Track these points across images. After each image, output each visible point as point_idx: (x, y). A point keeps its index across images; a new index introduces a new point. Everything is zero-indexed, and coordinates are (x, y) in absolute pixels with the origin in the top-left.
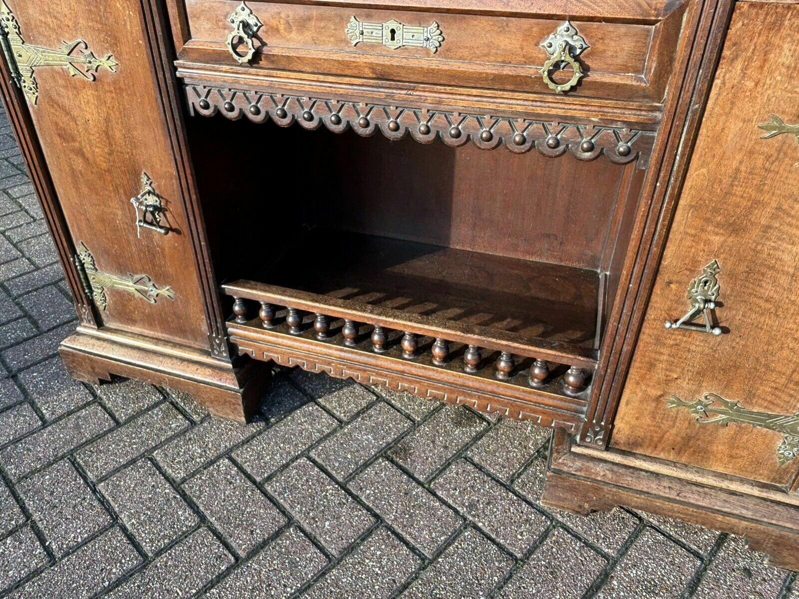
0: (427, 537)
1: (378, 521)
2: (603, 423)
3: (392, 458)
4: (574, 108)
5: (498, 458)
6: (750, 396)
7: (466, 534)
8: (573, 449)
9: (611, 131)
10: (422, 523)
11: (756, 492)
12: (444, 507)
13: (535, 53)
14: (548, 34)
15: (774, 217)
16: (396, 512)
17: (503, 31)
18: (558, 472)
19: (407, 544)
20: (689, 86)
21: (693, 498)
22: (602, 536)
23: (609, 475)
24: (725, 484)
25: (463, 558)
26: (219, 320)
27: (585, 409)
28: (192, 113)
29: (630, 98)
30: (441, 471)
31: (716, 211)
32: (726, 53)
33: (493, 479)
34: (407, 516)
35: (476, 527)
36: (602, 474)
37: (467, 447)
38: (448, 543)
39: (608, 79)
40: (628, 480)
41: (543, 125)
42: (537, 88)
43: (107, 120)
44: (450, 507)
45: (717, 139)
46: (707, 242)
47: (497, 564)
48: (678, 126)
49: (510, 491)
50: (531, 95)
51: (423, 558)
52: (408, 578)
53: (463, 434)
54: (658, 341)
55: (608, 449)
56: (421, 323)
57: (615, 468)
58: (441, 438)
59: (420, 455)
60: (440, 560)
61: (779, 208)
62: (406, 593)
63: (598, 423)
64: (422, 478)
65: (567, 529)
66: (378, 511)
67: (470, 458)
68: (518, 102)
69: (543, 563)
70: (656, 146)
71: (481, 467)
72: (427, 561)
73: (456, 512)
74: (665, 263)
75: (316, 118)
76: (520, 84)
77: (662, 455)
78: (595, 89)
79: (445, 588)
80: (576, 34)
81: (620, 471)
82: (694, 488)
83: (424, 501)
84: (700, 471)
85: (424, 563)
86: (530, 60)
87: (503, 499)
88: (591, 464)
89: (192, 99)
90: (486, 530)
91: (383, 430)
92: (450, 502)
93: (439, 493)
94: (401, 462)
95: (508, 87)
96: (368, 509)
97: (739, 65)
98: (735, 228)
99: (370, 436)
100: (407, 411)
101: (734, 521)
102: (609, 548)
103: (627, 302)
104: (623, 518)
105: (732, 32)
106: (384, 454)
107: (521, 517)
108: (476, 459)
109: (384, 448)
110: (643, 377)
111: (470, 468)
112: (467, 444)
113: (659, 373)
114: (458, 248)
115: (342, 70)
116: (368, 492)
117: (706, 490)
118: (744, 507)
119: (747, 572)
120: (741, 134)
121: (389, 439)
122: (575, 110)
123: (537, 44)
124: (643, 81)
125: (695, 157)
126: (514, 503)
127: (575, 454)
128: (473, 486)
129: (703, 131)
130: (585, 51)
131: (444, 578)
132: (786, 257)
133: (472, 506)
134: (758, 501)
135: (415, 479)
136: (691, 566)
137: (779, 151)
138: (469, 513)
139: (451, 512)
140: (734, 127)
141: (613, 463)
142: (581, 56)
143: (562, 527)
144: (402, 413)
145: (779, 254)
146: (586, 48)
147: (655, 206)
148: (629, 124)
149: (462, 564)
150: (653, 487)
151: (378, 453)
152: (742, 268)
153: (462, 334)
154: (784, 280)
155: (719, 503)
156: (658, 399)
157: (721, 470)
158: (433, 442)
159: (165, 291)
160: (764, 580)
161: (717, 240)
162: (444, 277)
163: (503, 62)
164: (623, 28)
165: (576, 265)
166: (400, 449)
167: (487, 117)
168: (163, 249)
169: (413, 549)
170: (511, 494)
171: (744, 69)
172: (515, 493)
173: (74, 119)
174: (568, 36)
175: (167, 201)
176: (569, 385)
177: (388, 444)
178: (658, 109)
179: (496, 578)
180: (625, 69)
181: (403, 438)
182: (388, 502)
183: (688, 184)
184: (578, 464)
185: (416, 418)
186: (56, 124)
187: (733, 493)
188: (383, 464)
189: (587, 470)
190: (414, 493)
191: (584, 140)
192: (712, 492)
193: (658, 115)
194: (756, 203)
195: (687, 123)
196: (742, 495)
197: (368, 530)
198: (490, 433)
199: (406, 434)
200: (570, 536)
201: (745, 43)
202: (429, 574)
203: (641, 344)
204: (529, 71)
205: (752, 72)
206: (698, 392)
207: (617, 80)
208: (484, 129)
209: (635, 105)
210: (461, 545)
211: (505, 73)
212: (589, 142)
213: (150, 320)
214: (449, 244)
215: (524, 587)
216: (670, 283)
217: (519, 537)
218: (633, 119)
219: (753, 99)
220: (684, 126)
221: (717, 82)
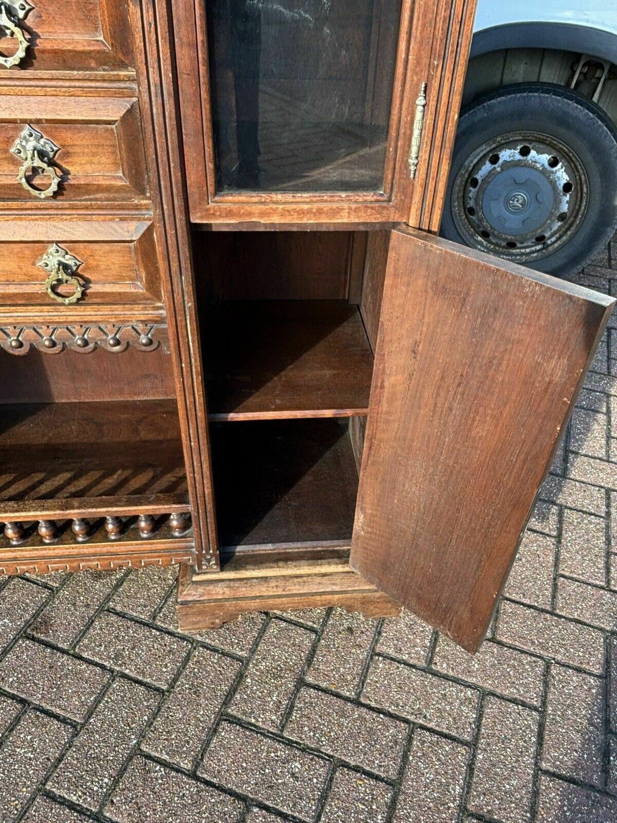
0: (77, 703)
1: (25, 705)
2: (211, 552)
3: (33, 636)
4: (88, 313)
5: (140, 599)
7: (115, 686)
8: (194, 579)
9: (130, 328)
10: (70, 691)
11: (340, 569)
12: (91, 667)
13: (35, 272)
14: (41, 255)
16: (43, 690)
18: (185, 603)
19: (56, 717)
20: (177, 289)
21: (296, 589)
22: (236, 641)
23: (227, 591)
25: (113, 711)
27: (193, 544)
29: (133, 302)
30: (84, 633)
33: (137, 622)
34: (55, 690)
35: (124, 676)
36: (221, 592)
37: (108, 598)
38: (98, 701)
39: (108, 288)
40: (244, 591)
41: (67, 329)
42: (45, 301)
44: (97, 664)
47: (145, 703)
48: (181, 320)
49: (153, 628)
50: (44, 307)
51: (74, 725)
52: (62, 751)
53: (104, 586)
55: (222, 570)
56: (17, 511)
57: (232, 584)
58: (82, 598)
59: (61, 623)
60: (92, 720)
62: (61, 765)
63: (207, 553)
64: (65, 646)
65: (205, 646)
66: (23, 696)
67: (112, 609)
69: (187, 686)
70: (170, 335)
71: (125, 614)
72: (79, 727)
73: (103, 667)
78: (102, 297)
79: (99, 746)
80: (67, 253)
81: (236, 585)
82: (296, 580)
83: (70, 668)
85: (76, 730)
86: (31, 279)
87: (147, 638)
88: (211, 587)
90: (133, 675)
91: (20, 609)
92: (97, 660)
93: (85, 655)
94: (42, 637)
95: (20, 302)
96: (13, 697)
99: (6, 620)
100: (43, 581)
101: (329, 597)
102: (242, 650)
103: (195, 457)
104: (253, 618)
106: (24, 634)
107: (164, 650)
108: (118, 608)
109: (23, 628)
111: (114, 618)
112: (109, 595)
114: (63, 401)
116: (11, 679)
117: (305, 578)
118: (333, 584)
119: (350, 630)
121: (28, 617)
122: (90, 315)
123: (34, 264)
124: (141, 288)
126: (157, 639)
127: (197, 583)
128: (117, 637)
130: (81, 267)
131: (97, 736)
133: (118, 656)
134: (344, 575)
135: (58, 649)
136: (307, 640)
138: (116, 664)
139: (98, 670)
141: (230, 580)
142: (79, 271)
143: (202, 646)
144: (38, 585)
146: (80, 265)
148: (144, 322)
149: (113, 716)
150: (264, 590)
151: (18, 634)
153: (62, 512)
155: (315, 587)
158: (74, 605)
160: (362, 632)
162: (50, 439)
163: (7, 281)
164: (107, 247)
166: (41, 623)
167: (11, 328)
169: (64, 721)
170: (154, 631)
172: (158, 629)
174: (59, 256)
176: (175, 528)
177: (27, 622)
178: (161, 308)
179: (146, 718)
180: (122, 278)
181: (42, 610)
182: (34, 683)
184: (201, 590)
185: (54, 585)
187: (324, 575)
188: (24, 645)
189: (209, 593)
190: (60, 664)
191: (110, 337)
192: (309, 579)
193: (162, 312)
195: (188, 317)
196: (331, 574)
197: (16, 718)
198: (131, 577)
199: (45, 605)
200: (208, 652)
202: (83, 737)
204: (33, 288)
207: (117, 289)
208: (12, 338)
209: (140, 307)
210: (110, 698)
211: (11, 291)
212: (114, 338)
214: (53, 399)
215: (172, 716)
217: (164, 670)
218: (144, 318)
220: (186, 320)
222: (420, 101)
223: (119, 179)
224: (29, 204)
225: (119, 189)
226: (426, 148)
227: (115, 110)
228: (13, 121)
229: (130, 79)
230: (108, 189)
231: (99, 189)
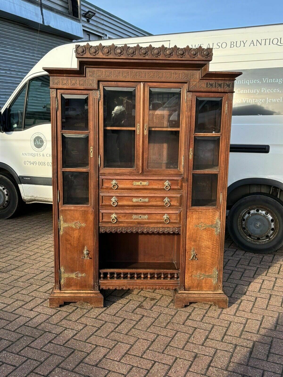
0: (154, 316)
3: (140, 308)
5: (163, 304)
6: (205, 271)
8: (179, 292)
9: (175, 229)
11: (212, 292)
12: (155, 312)
14: (164, 216)
15: (200, 239)
16: (146, 314)
17: (157, 215)
19: (151, 317)
20: (184, 221)
21: (202, 296)
22: (188, 310)
23: (186, 295)
24: (207, 292)
26: (98, 279)
27: (179, 282)
28: (100, 233)
29: (176, 224)
30: (152, 308)
31: (192, 239)
32: (187, 217)
33: (163, 307)
34: (149, 314)
37: (155, 304)
38: (159, 316)
39: (173, 221)
40: (190, 295)
41: (165, 228)
42: (163, 223)
43: (80, 236)
45: (189, 228)
46: (192, 244)
48: (183, 227)
49: (168, 308)
53: (153, 302)
54: (189, 264)
55: (185, 291)
58: (149, 303)
59: (146, 306)
61: (200, 237)
62: (155, 322)
63: (182, 284)
68: (161, 225)
69: (178, 315)
70: (181, 230)
71: (160, 306)
74: (186, 249)
75: (126, 231)
76: (160, 223)
77: (195, 290)
78: (172, 223)
82: (202, 294)
83: (151, 312)
84: (202, 291)
85: (156, 319)
86: (162, 219)
88: (182, 294)
89: (101, 230)
90: (165, 313)
91: (135, 304)
94: (142, 308)
96: (140, 315)
97: (189, 218)
98: (195, 241)
99: (133, 305)
101: (210, 298)
105: (187, 214)
106: (138, 307)
107: (171, 311)
110: (188, 272)
111: (158, 306)
113: (190, 270)
115: (132, 223)
116: (138, 313)
119: (215, 310)
120: (192, 227)
122: (169, 226)
123: (162, 217)
124: (178, 221)
125: (187, 231)
127: (179, 293)
129: (187, 227)
130: (169, 218)
131: (161, 320)
132: (203, 245)
135: (147, 309)
136: (205, 311)
137: (197, 229)
138: (161, 312)
139: (157, 312)
140: (191, 226)
141: (187, 293)
145: (202, 244)
147: (183, 239)
148: (177, 227)
149: (163, 318)
150: (195, 296)
151: (136, 307)
152: (198, 247)
153: (153, 270)
154: (204, 249)
155: (206, 296)
156: (191, 276)
157: (205, 290)
159: (83, 275)
160: (218, 310)
161: (193, 243)
163: (158, 220)
164: (174, 215)
165: (168, 261)
167: (156, 228)
168: (86, 264)
169: (153, 318)
171: (190, 219)
173: (71, 237)
174: (167, 216)
175: (90, 251)
176: (175, 278)
178: (180, 225)
179: (170, 318)
180: (175, 220)
182: (144, 313)
183: (187, 235)
184: (180, 295)
185: (142, 301)
186: (66, 238)
189: (182, 295)
190: (148, 311)
191: (171, 230)
192: (205, 294)
193: (181, 226)
194: (197, 237)
195: (185, 226)
196: (210, 293)
197: (142, 317)
198: (159, 301)
199: (141, 304)
201: (189, 215)
202: (158, 320)
203: (186, 265)
204: (162, 221)
205: (191, 219)
206: (197, 273)
207: (174, 221)
208: (156, 230)
209: (177, 224)
210: (162, 316)
213: (76, 285)
215: (176, 318)
216: (188, 252)
218: (177, 226)
219: (192, 222)
221: (187, 221)
222: (221, 194)
223: (178, 204)
224: (165, 208)
225: (178, 206)
226: (223, 200)
227: (179, 196)
228: (164, 197)
229: (182, 192)
230: (176, 206)
231: (175, 206)
